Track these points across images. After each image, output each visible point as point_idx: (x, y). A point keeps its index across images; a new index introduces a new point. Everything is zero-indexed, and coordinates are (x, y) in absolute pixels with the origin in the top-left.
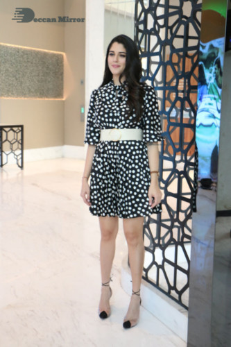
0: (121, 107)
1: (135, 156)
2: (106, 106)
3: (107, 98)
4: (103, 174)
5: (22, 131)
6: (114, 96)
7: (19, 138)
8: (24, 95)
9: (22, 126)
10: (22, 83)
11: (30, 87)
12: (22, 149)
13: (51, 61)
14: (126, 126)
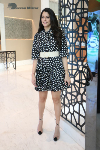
0: (50, 41)
1: (56, 63)
2: (42, 41)
3: (43, 38)
4: (43, 72)
5: (15, 53)
6: (45, 36)
7: (14, 56)
8: (16, 38)
9: (15, 51)
10: (15, 33)
11: (18, 35)
12: (15, 61)
13: (27, 23)
14: (53, 49)
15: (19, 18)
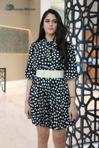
2: (42, 55)
3: (43, 50)
11: (10, 48)
13: (22, 34)
14: (56, 67)
15: (12, 27)
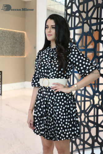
0: (52, 63)
2: (42, 63)
3: (44, 57)
6: (48, 56)
11: (6, 50)
14: (54, 75)
